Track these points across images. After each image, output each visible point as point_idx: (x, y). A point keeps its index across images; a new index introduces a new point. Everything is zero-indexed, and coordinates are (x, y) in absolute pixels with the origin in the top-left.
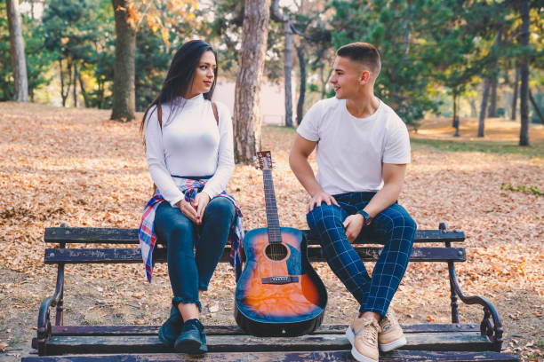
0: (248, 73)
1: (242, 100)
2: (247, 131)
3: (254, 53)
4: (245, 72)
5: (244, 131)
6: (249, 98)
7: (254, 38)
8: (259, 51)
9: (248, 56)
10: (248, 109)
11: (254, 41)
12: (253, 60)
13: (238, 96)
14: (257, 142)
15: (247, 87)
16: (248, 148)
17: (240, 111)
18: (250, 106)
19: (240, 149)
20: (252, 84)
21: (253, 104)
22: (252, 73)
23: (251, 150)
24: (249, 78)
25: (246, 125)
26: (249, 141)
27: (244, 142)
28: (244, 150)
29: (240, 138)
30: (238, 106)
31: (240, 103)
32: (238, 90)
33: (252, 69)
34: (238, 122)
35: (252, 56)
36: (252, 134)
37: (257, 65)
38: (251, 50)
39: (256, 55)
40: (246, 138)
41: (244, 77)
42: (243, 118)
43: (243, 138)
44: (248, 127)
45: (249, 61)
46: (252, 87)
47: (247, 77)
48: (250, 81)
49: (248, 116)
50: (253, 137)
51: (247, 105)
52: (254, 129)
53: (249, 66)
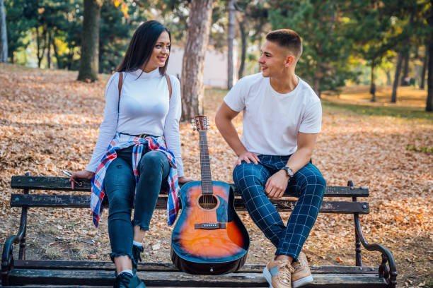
0: (194, 44)
1: (188, 67)
2: (192, 94)
3: (200, 28)
4: (192, 44)
5: (189, 94)
6: (194, 66)
7: (200, 14)
8: (204, 27)
9: (194, 31)
10: (193, 76)
11: (200, 18)
12: (199, 34)
13: (185, 64)
14: (200, 103)
15: (193, 57)
16: (192, 109)
17: (187, 77)
18: (195, 73)
19: (185, 109)
20: (197, 54)
21: (197, 72)
22: (197, 45)
23: (194, 111)
24: (195, 49)
25: (191, 89)
26: (194, 103)
27: (189, 104)
28: (189, 111)
29: (186, 100)
30: (185, 73)
31: (187, 71)
32: (185, 59)
33: (198, 41)
35: (198, 30)
36: (196, 97)
37: (202, 38)
38: (197, 25)
39: (202, 29)
40: (191, 101)
41: (190, 48)
42: (189, 83)
43: (188, 100)
44: (192, 91)
45: (196, 35)
46: (197, 57)
47: (193, 48)
48: (196, 52)
49: (193, 81)
50: (197, 99)
51: (193, 72)
52: (198, 92)
53: (195, 39)
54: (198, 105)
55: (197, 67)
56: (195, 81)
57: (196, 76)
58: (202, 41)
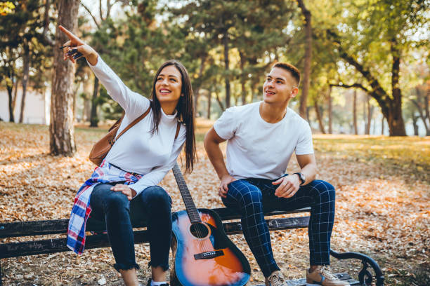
0: (62, 83)
1: (58, 104)
2: (63, 129)
3: (67, 67)
4: (60, 82)
5: (61, 129)
6: (64, 103)
9: (62, 70)
10: (63, 111)
12: (66, 73)
13: (54, 101)
14: (72, 138)
15: (62, 95)
16: (65, 143)
17: (57, 113)
18: (65, 109)
19: (58, 144)
20: (66, 91)
21: (67, 109)
22: (65, 83)
23: (67, 144)
24: (63, 87)
25: (62, 124)
26: (66, 137)
27: (61, 139)
28: (62, 145)
29: (58, 135)
30: (55, 109)
31: (57, 107)
32: (54, 96)
33: (66, 80)
34: (55, 122)
35: (65, 69)
36: (67, 132)
37: (69, 76)
38: (64, 64)
39: (69, 67)
40: (63, 135)
41: (59, 86)
42: (60, 119)
43: (60, 135)
44: (64, 126)
45: (63, 73)
46: (66, 94)
47: (61, 86)
48: (64, 89)
49: (64, 117)
50: (69, 134)
51: (63, 108)
52: (69, 127)
53: (63, 78)
54: (70, 139)
55: (67, 103)
56: (66, 117)
57: (67, 112)
58: (69, 79)
